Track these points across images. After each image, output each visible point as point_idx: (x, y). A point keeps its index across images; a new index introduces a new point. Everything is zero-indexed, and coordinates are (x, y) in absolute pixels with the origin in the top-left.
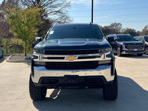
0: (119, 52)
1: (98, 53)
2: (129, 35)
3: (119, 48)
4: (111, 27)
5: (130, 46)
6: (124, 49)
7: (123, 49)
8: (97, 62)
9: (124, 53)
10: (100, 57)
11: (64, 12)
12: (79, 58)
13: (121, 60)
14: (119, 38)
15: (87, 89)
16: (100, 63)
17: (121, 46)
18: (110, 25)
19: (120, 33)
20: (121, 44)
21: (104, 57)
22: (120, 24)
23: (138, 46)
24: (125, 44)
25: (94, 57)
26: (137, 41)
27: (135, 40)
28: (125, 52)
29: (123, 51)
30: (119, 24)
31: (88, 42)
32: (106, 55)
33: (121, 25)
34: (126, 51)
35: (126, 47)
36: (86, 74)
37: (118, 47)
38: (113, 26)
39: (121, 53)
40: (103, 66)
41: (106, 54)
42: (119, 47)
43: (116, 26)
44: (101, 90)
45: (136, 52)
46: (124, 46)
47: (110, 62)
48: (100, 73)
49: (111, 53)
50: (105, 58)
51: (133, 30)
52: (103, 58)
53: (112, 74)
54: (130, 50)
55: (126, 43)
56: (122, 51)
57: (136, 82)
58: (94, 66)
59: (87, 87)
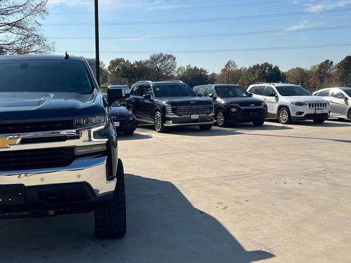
0: (159, 123)
1: (73, 128)
2: (181, 82)
3: (158, 114)
4: (152, 63)
5: (182, 107)
6: (170, 115)
7: (167, 116)
8: (72, 148)
9: (170, 124)
10: (78, 137)
11: (29, 26)
12: (24, 142)
13: (162, 141)
14: (158, 89)
15: (52, 216)
16: (78, 151)
17: (163, 109)
18: (148, 59)
19: (172, 77)
20: (164, 102)
21: (90, 136)
22: (172, 56)
23: (201, 107)
24: (172, 104)
25: (64, 138)
26: (200, 95)
27: (194, 95)
28: (171, 122)
29: (169, 119)
30: (169, 56)
31: (51, 100)
32: (94, 132)
33: (174, 59)
34: (174, 120)
35: (174, 111)
36: (42, 180)
37: (157, 110)
38: (155, 60)
39: (162, 125)
40: (86, 160)
41: (93, 130)
42: (159, 111)
43: (162, 61)
44: (90, 216)
45: (196, 121)
46: (169, 108)
47: (105, 148)
48: (79, 176)
49: (106, 128)
50: (90, 140)
51: (202, 70)
52: (85, 140)
53: (109, 177)
54: (183, 116)
55: (173, 102)
56: (164, 119)
57: (181, 191)
58: (64, 158)
59: (52, 212)
